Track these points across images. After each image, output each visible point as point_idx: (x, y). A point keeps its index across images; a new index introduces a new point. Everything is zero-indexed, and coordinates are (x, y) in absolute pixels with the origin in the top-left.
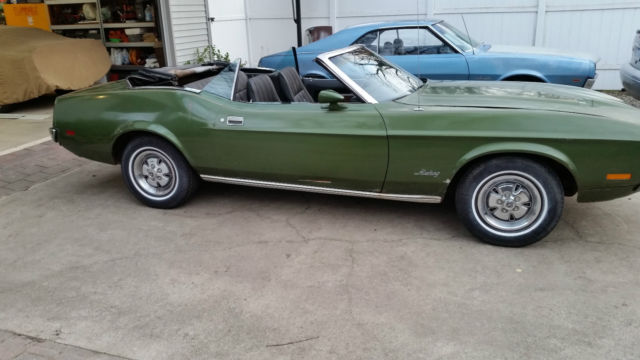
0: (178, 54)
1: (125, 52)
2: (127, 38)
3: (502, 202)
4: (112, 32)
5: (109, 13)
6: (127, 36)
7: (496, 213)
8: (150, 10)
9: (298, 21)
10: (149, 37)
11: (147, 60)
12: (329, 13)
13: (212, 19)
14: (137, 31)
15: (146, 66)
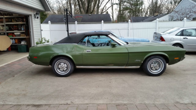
0: (35, 39)
1: (13, 40)
2: (15, 36)
3: (154, 66)
4: (9, 34)
5: (8, 28)
6: (15, 35)
7: (153, 69)
8: (23, 27)
9: (68, 31)
10: (22, 35)
11: (22, 42)
12: (75, 29)
13: (42, 30)
14: (19, 33)
15: (22, 44)
